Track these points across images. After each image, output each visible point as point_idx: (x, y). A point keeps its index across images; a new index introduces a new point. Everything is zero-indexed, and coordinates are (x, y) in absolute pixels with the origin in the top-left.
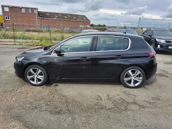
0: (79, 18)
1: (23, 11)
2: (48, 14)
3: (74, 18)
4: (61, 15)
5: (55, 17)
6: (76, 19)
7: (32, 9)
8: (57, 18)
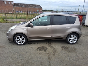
0: (36, 6)
1: (5, 3)
2: (20, 5)
3: (34, 6)
4: (26, 5)
5: (23, 6)
6: (34, 7)
7: (11, 2)
8: (24, 6)
